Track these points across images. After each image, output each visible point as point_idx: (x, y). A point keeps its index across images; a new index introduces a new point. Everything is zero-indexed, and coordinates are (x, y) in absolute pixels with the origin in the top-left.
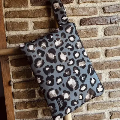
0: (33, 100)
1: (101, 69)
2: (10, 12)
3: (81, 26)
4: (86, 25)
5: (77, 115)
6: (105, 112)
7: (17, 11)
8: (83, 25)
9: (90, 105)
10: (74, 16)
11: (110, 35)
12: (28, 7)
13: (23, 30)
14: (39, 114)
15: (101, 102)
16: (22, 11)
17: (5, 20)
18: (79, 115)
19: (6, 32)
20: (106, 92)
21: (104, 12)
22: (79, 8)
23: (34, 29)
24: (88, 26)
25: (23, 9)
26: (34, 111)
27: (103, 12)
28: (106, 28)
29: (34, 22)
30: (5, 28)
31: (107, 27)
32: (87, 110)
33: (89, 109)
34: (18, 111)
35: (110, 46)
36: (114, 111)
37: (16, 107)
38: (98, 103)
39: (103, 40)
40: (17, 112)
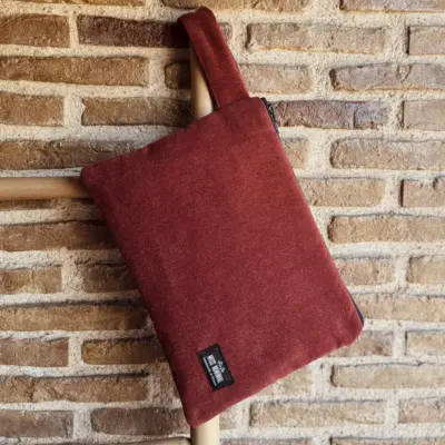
33: (256, 421)
36: (344, 435)
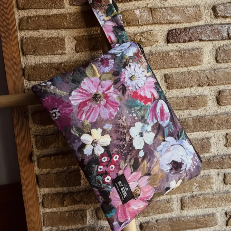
0: (76, 190)
1: (210, 129)
2: (29, 18)
3: (170, 45)
4: (179, 42)
5: (162, 219)
6: (217, 214)
7: (42, 16)
8: (173, 43)
9: (186, 200)
10: (155, 24)
11: (227, 62)
12: (64, 8)
13: (54, 54)
14: (88, 217)
15: (208, 194)
16: (52, 16)
17: (20, 34)
18: (166, 219)
19: (22, 59)
20: (218, 174)
21: (215, 16)
22: (165, 8)
23: (76, 52)
24: (183, 44)
25: (54, 11)
26: (79, 210)
27: (213, 16)
28: (219, 48)
29: (75, 38)
30: (20, 50)
31: (222, 45)
32: (182, 209)
34: (48, 210)
35: (226, 84)
37: (43, 203)
38: (202, 196)
39: (213, 71)
40: (46, 213)
